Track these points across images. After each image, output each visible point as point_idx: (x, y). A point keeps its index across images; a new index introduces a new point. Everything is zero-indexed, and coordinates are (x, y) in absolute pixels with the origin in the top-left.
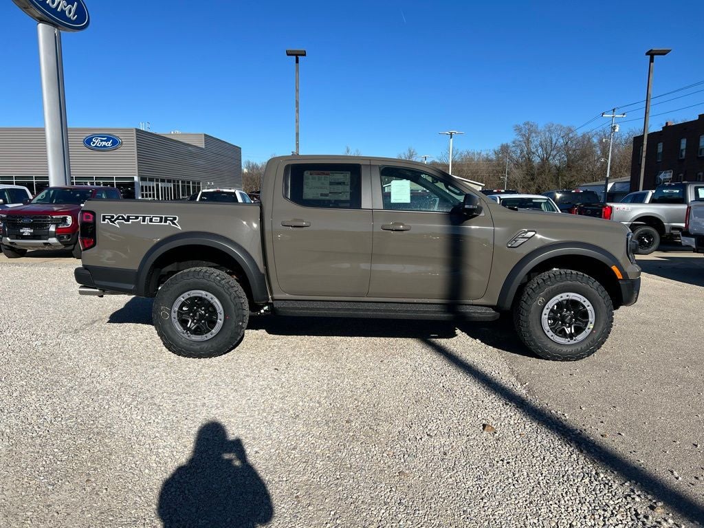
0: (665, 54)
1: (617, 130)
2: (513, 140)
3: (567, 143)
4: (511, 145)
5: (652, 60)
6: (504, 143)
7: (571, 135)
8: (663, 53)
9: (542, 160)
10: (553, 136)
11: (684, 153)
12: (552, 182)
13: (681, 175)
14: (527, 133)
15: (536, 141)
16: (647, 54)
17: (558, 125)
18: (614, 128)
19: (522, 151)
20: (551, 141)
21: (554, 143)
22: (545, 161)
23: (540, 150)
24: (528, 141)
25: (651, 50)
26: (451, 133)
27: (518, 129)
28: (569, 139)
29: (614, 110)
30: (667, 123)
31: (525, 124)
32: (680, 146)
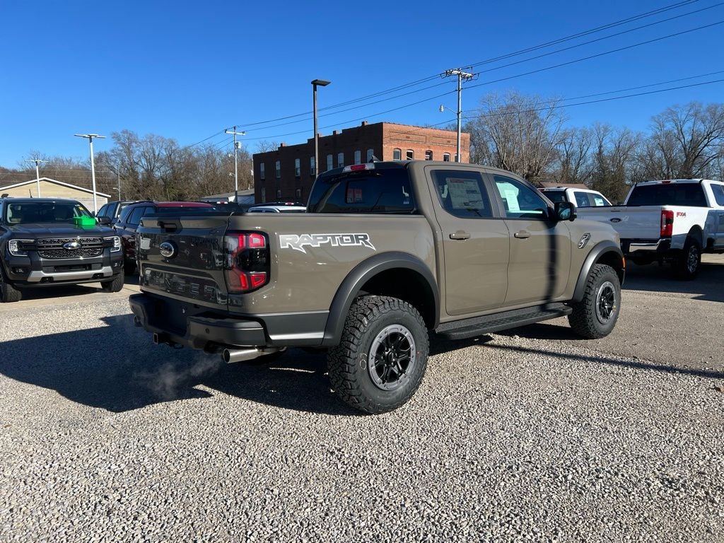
0: (324, 85)
1: (239, 147)
2: (112, 148)
3: (170, 155)
4: (110, 153)
5: (315, 89)
6: (103, 151)
7: (173, 148)
8: (324, 84)
9: (147, 170)
10: (155, 147)
11: (299, 171)
12: (161, 194)
13: (299, 190)
14: (127, 143)
15: (137, 152)
16: (312, 83)
17: (158, 137)
18: (237, 145)
19: (123, 161)
20: (154, 152)
21: (157, 154)
22: (149, 172)
23: (144, 161)
24: (129, 152)
25: (317, 80)
26: (90, 137)
27: (116, 137)
28: (173, 151)
29: (235, 128)
30: (281, 144)
31: (123, 132)
32: (295, 165)
